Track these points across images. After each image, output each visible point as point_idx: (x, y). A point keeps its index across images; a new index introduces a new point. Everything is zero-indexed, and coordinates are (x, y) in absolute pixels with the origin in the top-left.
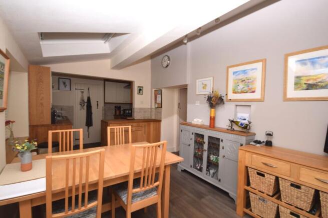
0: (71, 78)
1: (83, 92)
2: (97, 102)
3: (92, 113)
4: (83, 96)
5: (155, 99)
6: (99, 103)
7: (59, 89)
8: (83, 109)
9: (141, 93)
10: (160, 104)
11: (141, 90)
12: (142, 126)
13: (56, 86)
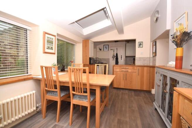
1: (114, 51)
2: (122, 56)
3: (118, 62)
4: (114, 53)
5: (153, 50)
6: (122, 57)
7: (104, 50)
8: (114, 60)
9: (141, 46)
10: (155, 53)
11: (141, 44)
12: (137, 69)
13: (102, 49)
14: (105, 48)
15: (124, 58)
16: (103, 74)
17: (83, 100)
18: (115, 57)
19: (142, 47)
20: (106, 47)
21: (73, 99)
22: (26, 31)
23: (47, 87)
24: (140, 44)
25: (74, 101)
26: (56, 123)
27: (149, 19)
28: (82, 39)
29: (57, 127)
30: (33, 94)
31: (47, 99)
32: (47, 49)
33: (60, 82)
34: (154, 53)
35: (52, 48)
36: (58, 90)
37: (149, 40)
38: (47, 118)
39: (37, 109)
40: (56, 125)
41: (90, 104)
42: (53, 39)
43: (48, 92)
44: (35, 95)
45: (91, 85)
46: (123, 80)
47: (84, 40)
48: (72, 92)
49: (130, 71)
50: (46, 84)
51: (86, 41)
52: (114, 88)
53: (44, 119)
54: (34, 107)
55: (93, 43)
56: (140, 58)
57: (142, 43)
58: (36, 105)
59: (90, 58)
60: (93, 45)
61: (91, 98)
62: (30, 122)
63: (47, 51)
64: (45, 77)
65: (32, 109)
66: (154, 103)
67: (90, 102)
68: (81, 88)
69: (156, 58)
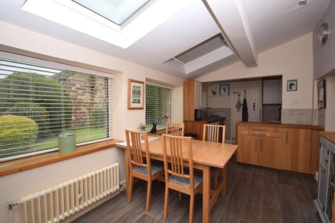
0: (230, 84)
1: (239, 95)
2: (254, 104)
3: (248, 116)
4: (239, 99)
5: (319, 96)
6: (256, 105)
7: (220, 94)
8: (239, 111)
9: (294, 88)
10: (323, 103)
11: (293, 84)
12: (283, 133)
13: (218, 92)
14: (222, 91)
15: (259, 107)
16: (216, 142)
17: (184, 184)
18: (242, 107)
19: (296, 90)
20: (224, 89)
21: (169, 181)
22: (108, 80)
23: (133, 160)
24: (291, 85)
25: (171, 184)
26: (146, 213)
27: (310, 35)
28: (183, 80)
29: (147, 218)
30: (116, 167)
31: (132, 177)
32: (133, 103)
33: (151, 155)
34: (321, 101)
35: (139, 100)
36: (148, 165)
37: (311, 77)
38: (133, 203)
39: (120, 188)
40: (145, 215)
41: (194, 192)
42: (140, 87)
43: (134, 166)
44: (118, 168)
45: (195, 164)
46: (256, 150)
47: (185, 80)
48: (167, 171)
49: (268, 134)
50: (132, 155)
51: (189, 82)
52: (239, 163)
53: (129, 203)
54: (117, 185)
55: (201, 84)
56: (291, 110)
57: (295, 83)
58: (120, 183)
59: (196, 111)
60: (201, 88)
61: (195, 182)
62: (112, 205)
63: (133, 105)
64: (131, 144)
65: (115, 188)
66: (315, 201)
67: (194, 190)
68: (180, 166)
69: (324, 112)
